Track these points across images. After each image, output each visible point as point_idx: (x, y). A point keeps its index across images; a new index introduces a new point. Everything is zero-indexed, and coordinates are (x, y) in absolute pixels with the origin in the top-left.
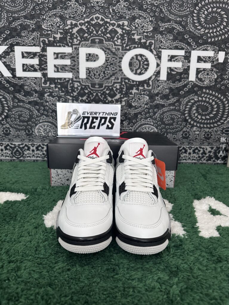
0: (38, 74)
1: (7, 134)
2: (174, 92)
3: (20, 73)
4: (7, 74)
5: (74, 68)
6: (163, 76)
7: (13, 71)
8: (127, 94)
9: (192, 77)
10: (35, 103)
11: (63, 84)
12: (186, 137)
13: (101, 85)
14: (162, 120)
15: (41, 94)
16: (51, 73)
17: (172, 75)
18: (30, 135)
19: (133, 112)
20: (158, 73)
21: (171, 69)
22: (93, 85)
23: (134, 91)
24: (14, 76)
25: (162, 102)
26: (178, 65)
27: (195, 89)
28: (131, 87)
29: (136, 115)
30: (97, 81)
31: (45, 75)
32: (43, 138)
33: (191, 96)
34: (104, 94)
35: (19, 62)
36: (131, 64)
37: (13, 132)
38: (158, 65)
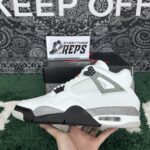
0: (30, 14)
1: (11, 56)
2: (125, 24)
3: (17, 14)
4: (8, 14)
5: (55, 9)
6: (118, 13)
7: (12, 12)
8: (92, 26)
9: (138, 13)
10: (29, 35)
11: (48, 21)
12: (132, 55)
13: (74, 21)
14: (116, 43)
15: (33, 28)
16: (39, 13)
17: (124, 12)
18: (27, 57)
19: (96, 39)
20: (114, 11)
21: (123, 8)
22: (69, 21)
23: (97, 24)
24: (13, 16)
25: (116, 31)
26: (128, 5)
27: (140, 22)
28: (95, 21)
29: (99, 41)
30: (71, 18)
31: (35, 15)
32: (36, 59)
33: (137, 27)
34: (76, 27)
35: (16, 6)
36: (95, 5)
37: (15, 55)
38: (114, 5)
